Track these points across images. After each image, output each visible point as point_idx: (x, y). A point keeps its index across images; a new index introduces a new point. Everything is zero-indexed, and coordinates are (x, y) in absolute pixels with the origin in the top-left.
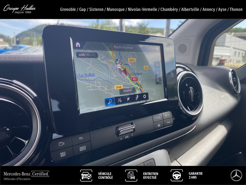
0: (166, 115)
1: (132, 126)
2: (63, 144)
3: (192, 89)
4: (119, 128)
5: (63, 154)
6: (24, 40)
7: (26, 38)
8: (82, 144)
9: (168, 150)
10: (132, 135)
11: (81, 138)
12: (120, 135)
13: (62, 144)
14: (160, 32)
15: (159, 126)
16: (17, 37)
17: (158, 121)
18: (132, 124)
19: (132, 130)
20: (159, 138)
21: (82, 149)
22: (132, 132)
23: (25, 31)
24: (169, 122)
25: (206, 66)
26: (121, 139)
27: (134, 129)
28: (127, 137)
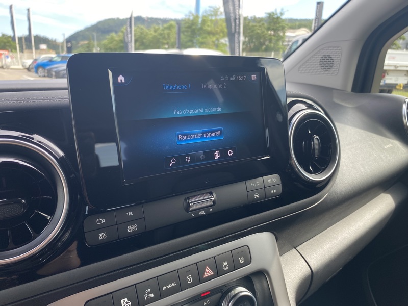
0: (269, 181)
1: (211, 197)
2: (103, 221)
3: (317, 138)
4: (189, 200)
5: (102, 236)
6: (79, 45)
7: (82, 43)
8: (131, 222)
9: (275, 233)
10: (211, 210)
11: (129, 214)
12: (190, 209)
13: (101, 221)
14: (305, 26)
15: (256, 196)
16: (69, 40)
17: (256, 190)
18: (211, 193)
19: (211, 203)
20: (257, 216)
21: (132, 228)
22: (211, 206)
23: (81, 31)
24: (275, 191)
25: (368, 94)
26: (193, 215)
27: (214, 202)
28: (202, 213)
